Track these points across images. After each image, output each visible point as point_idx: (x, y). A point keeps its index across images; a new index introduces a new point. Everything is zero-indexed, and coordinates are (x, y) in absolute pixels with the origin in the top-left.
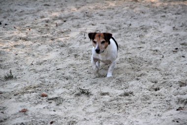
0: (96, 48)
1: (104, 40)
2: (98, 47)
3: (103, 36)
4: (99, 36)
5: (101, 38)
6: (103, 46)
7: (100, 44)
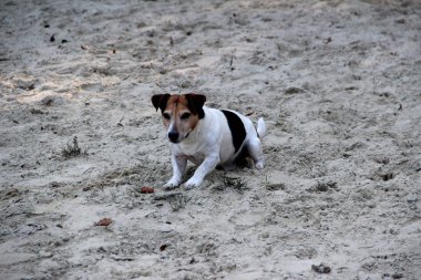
0: (169, 130)
1: (187, 111)
2: (175, 128)
3: (186, 102)
4: (177, 100)
5: (180, 106)
6: (187, 124)
7: (179, 121)
